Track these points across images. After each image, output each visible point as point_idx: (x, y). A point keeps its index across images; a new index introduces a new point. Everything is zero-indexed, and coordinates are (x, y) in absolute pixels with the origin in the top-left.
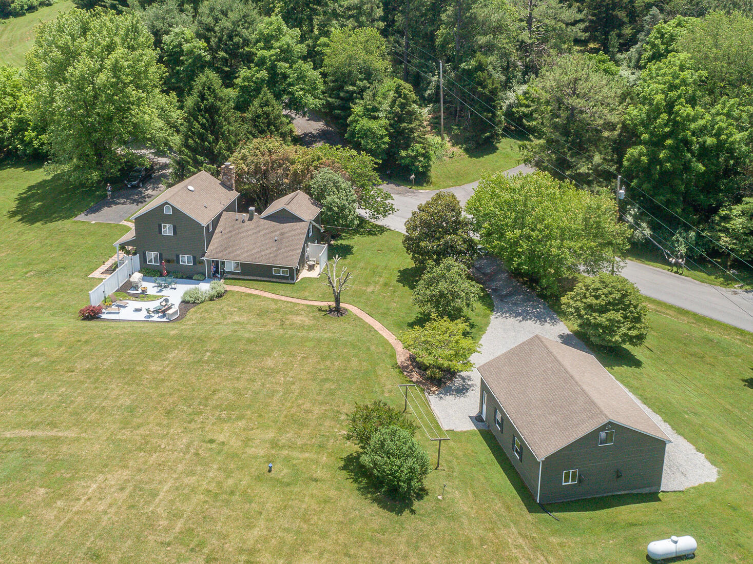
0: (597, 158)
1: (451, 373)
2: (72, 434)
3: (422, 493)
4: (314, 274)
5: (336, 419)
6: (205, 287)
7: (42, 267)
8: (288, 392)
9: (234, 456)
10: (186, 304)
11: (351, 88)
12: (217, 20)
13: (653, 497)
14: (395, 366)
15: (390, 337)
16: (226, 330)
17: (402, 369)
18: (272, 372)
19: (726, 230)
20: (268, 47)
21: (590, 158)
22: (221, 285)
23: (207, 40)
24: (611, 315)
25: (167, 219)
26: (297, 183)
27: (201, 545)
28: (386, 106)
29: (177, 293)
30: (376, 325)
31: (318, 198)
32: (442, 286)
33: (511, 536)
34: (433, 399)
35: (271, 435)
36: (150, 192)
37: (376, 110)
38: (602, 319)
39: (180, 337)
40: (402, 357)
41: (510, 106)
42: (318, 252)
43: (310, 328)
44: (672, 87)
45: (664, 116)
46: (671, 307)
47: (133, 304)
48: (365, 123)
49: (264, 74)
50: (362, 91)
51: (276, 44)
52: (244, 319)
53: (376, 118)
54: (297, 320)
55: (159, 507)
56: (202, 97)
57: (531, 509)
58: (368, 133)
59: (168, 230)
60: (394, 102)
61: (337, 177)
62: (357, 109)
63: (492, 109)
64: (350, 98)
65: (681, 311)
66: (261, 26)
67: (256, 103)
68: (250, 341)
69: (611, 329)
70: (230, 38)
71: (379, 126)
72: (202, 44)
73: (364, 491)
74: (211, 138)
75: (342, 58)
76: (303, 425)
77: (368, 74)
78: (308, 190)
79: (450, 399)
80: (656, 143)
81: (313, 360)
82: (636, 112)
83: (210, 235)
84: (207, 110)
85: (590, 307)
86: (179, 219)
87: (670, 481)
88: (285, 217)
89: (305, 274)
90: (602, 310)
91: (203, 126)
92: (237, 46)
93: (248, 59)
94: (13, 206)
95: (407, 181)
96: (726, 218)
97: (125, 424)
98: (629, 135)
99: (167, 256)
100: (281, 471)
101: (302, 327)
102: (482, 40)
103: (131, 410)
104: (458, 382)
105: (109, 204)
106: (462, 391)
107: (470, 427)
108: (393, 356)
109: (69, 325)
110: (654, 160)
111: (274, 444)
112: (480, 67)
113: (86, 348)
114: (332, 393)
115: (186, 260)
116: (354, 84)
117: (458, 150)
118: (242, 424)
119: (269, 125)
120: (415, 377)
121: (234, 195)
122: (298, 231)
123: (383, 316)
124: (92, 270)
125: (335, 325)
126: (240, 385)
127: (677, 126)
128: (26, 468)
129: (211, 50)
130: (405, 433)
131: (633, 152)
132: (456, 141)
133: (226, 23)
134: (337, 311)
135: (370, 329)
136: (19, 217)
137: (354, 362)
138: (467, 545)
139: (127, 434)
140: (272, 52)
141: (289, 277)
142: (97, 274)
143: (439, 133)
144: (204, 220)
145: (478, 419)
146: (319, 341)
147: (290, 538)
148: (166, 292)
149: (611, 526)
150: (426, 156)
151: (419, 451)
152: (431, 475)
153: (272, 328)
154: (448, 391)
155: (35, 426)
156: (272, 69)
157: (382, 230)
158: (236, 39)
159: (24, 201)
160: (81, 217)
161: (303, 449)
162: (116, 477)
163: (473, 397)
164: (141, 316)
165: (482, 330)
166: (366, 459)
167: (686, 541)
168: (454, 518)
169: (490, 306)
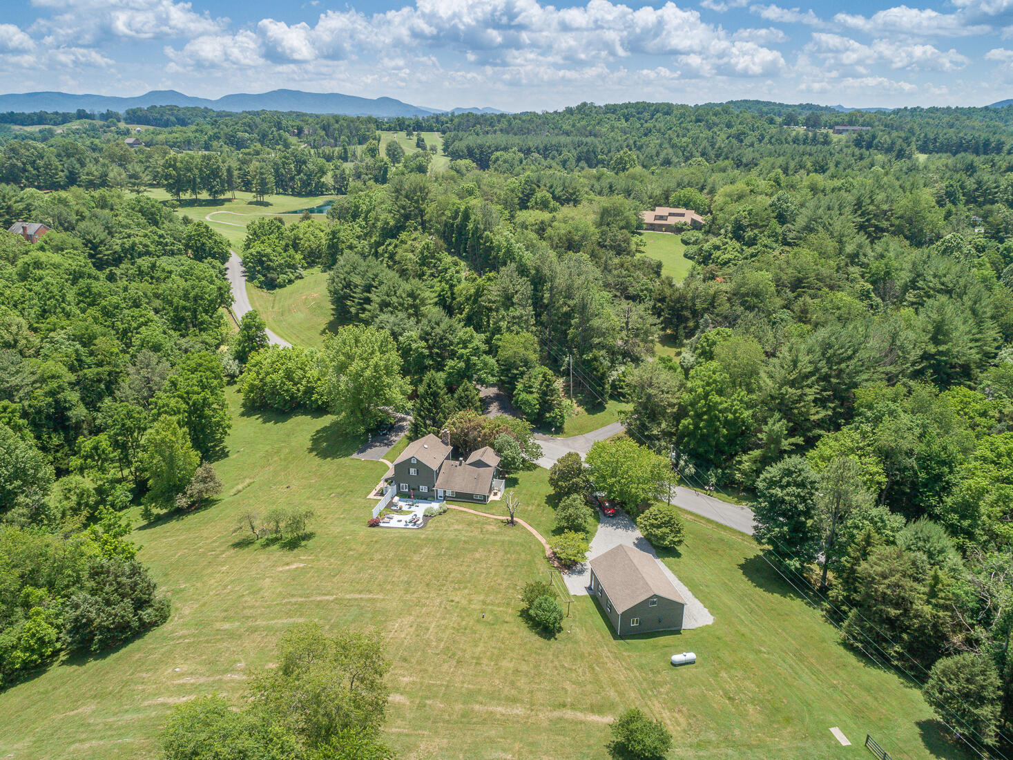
0: (663, 425)
1: (575, 563)
2: (380, 596)
3: (560, 629)
4: (497, 498)
5: (515, 588)
6: (435, 506)
7: (339, 490)
8: (488, 573)
9: (464, 609)
10: (427, 517)
11: (515, 372)
12: (433, 328)
13: (678, 632)
14: (545, 557)
15: (543, 540)
16: (451, 535)
17: (549, 559)
18: (478, 561)
19: (739, 470)
20: (465, 347)
21: (659, 424)
22: (445, 505)
23: (427, 341)
24: (664, 530)
25: (413, 466)
26: (487, 441)
27: (454, 654)
28: (537, 385)
29: (420, 509)
30: (534, 532)
31: (499, 451)
32: (571, 510)
33: (604, 651)
34: (565, 577)
35: (482, 597)
36: (394, 438)
37: (531, 387)
38: (658, 532)
39: (426, 539)
40: (548, 553)
41: (614, 381)
42: (500, 484)
43: (497, 534)
44: (708, 384)
45: (703, 402)
46: (703, 518)
47: (396, 517)
48: (524, 396)
49: (462, 365)
50: (522, 373)
51: (470, 346)
52: (460, 527)
53: (531, 393)
54: (490, 528)
55: (431, 635)
56: (429, 386)
57: (615, 636)
58: (527, 403)
59: (413, 471)
60: (542, 383)
61: (511, 439)
62: (520, 386)
63: (602, 385)
64: (515, 378)
65: (709, 521)
66: (461, 334)
67: (461, 388)
68: (465, 542)
69: (663, 538)
70: (441, 340)
71: (533, 398)
72: (423, 344)
73: (531, 628)
74: (434, 411)
75: (510, 353)
76: (498, 592)
77: (526, 363)
78: (492, 446)
79: (574, 577)
80: (698, 416)
81: (501, 554)
82: (686, 397)
83: (438, 475)
84: (432, 394)
85: (652, 525)
86: (420, 466)
87: (688, 624)
88: (479, 464)
89: (492, 498)
90: (659, 527)
91: (430, 404)
92: (445, 345)
93: (453, 355)
94: (309, 444)
95: (550, 432)
96: (740, 462)
97: (407, 591)
98: (682, 413)
99: (412, 486)
100: (489, 617)
101: (493, 533)
102: (596, 341)
103: (408, 583)
104: (579, 567)
105: (371, 447)
106: (581, 572)
107: (585, 593)
108: (544, 551)
109: (364, 531)
110: (697, 427)
111: (484, 603)
112: (595, 359)
113: (377, 546)
114: (512, 574)
115: (424, 489)
116: (517, 369)
117: (581, 409)
118: (466, 591)
119: (468, 402)
120: (556, 564)
121: (450, 448)
122: (489, 472)
123: (537, 527)
124: (369, 493)
125: (511, 533)
126: (463, 568)
127: (711, 408)
128: (362, 615)
129: (429, 348)
130: (552, 599)
131: (685, 422)
132: (580, 403)
133: (438, 330)
134: (512, 523)
135: (531, 534)
136: (314, 453)
137: (523, 555)
138: (582, 656)
139: (408, 597)
140: (468, 350)
141: (483, 500)
142: (371, 496)
143: (569, 397)
144: (435, 468)
145: (589, 589)
146: (503, 542)
147: (496, 652)
148: (413, 508)
149: (655, 647)
150: (562, 417)
151: (559, 608)
152: (565, 620)
153: (476, 533)
154: (573, 572)
155: (360, 592)
156: (468, 361)
157: (535, 467)
158: (445, 342)
159: (316, 441)
160: (355, 456)
161: (498, 605)
162: (407, 620)
163: (587, 575)
164: (402, 525)
165: (593, 535)
166: (532, 612)
167: (691, 656)
168: (576, 642)
169: (598, 520)
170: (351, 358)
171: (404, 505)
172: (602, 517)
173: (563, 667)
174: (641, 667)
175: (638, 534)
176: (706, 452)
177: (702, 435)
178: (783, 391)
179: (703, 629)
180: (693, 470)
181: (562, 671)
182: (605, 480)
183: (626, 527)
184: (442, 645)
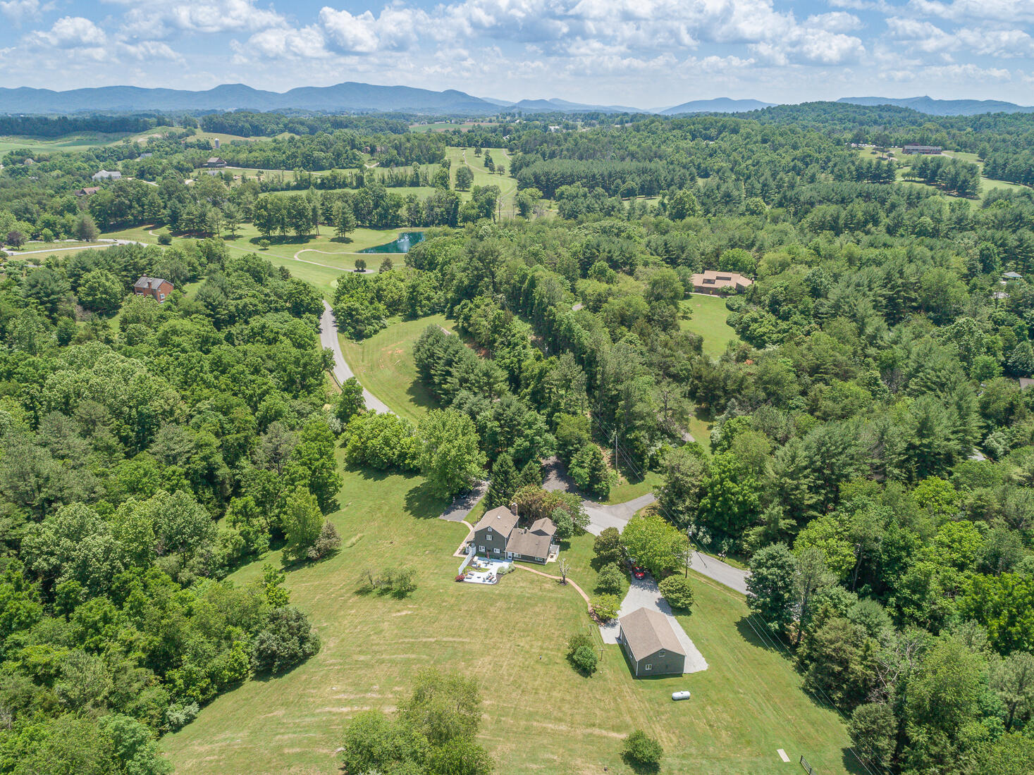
0: (687, 503)
1: (609, 619)
2: (467, 640)
3: (595, 670)
4: (553, 560)
5: (564, 637)
6: (506, 565)
7: (431, 548)
8: (545, 624)
9: (527, 652)
10: (500, 575)
11: (571, 448)
12: (504, 410)
13: (680, 675)
14: (588, 613)
15: (587, 599)
16: (518, 591)
17: (590, 614)
18: (538, 614)
19: (746, 541)
20: (530, 428)
21: (684, 501)
22: (514, 565)
23: (499, 420)
24: (678, 595)
25: (490, 533)
26: (546, 513)
28: (588, 460)
29: (495, 567)
30: (580, 591)
31: (556, 522)
32: (608, 576)
33: (625, 688)
34: (601, 629)
35: (540, 644)
36: (472, 502)
37: (583, 462)
38: (673, 596)
39: (500, 595)
40: (590, 609)
41: (652, 455)
42: (556, 549)
43: (552, 591)
44: (724, 472)
45: (719, 486)
46: (714, 581)
47: (477, 574)
48: (577, 470)
49: (528, 443)
50: (577, 450)
51: (535, 427)
52: (524, 585)
53: (584, 467)
54: (547, 586)
56: (501, 465)
57: (635, 676)
58: (579, 476)
59: (489, 538)
60: (591, 461)
61: (565, 513)
62: (574, 461)
63: (642, 460)
64: (570, 454)
65: (719, 584)
66: (527, 416)
67: (526, 466)
68: (528, 598)
69: (677, 600)
70: (511, 420)
71: (584, 472)
72: (497, 423)
73: (574, 668)
74: (505, 485)
75: (567, 432)
76: (552, 640)
77: (580, 441)
78: (551, 517)
79: (608, 629)
80: (715, 498)
81: (555, 608)
82: (707, 480)
83: (508, 540)
85: (669, 591)
86: (494, 533)
87: (688, 668)
88: (540, 533)
89: (549, 560)
90: (673, 592)
91: (502, 480)
92: (514, 425)
93: (520, 434)
94: (405, 503)
95: (598, 500)
97: (486, 637)
98: (702, 494)
99: (489, 549)
100: (545, 659)
101: (549, 591)
102: (638, 423)
103: (487, 630)
104: (612, 621)
105: (454, 509)
106: (613, 625)
107: (615, 642)
108: (587, 608)
109: (454, 586)
110: (713, 505)
111: (541, 648)
112: (637, 439)
113: (464, 599)
114: (562, 625)
115: (497, 551)
116: (572, 446)
117: (623, 479)
118: (529, 638)
120: (595, 618)
121: (518, 517)
122: (549, 539)
123: (583, 586)
124: (455, 551)
125: (563, 589)
126: (527, 620)
127: (726, 491)
128: (455, 654)
129: (501, 426)
130: (589, 649)
131: (704, 501)
132: (623, 474)
133: (509, 412)
134: (564, 582)
135: (578, 593)
136: (409, 512)
137: (571, 610)
138: (609, 690)
139: (487, 641)
140: (532, 431)
141: (542, 562)
142: (457, 554)
143: (614, 468)
144: (506, 536)
145: (618, 639)
146: (557, 599)
147: (549, 685)
148: (489, 566)
149: (662, 686)
150: (608, 488)
151: (594, 655)
152: (599, 663)
153: (536, 590)
154: (608, 625)
155: (454, 636)
156: (532, 441)
157: (584, 532)
159: (409, 500)
160: (442, 517)
161: (552, 650)
162: (487, 659)
163: (618, 627)
164: (480, 581)
165: (625, 595)
166: (575, 657)
167: (687, 694)
168: (605, 680)
169: (630, 582)
170: (439, 440)
171: (481, 563)
172: (633, 579)
173: (595, 697)
174: (650, 700)
175: (659, 595)
176: (721, 525)
177: (717, 513)
178: (783, 481)
179: (698, 673)
180: (710, 540)
181: (594, 701)
182: (635, 553)
183: (651, 589)
184: (512, 679)
